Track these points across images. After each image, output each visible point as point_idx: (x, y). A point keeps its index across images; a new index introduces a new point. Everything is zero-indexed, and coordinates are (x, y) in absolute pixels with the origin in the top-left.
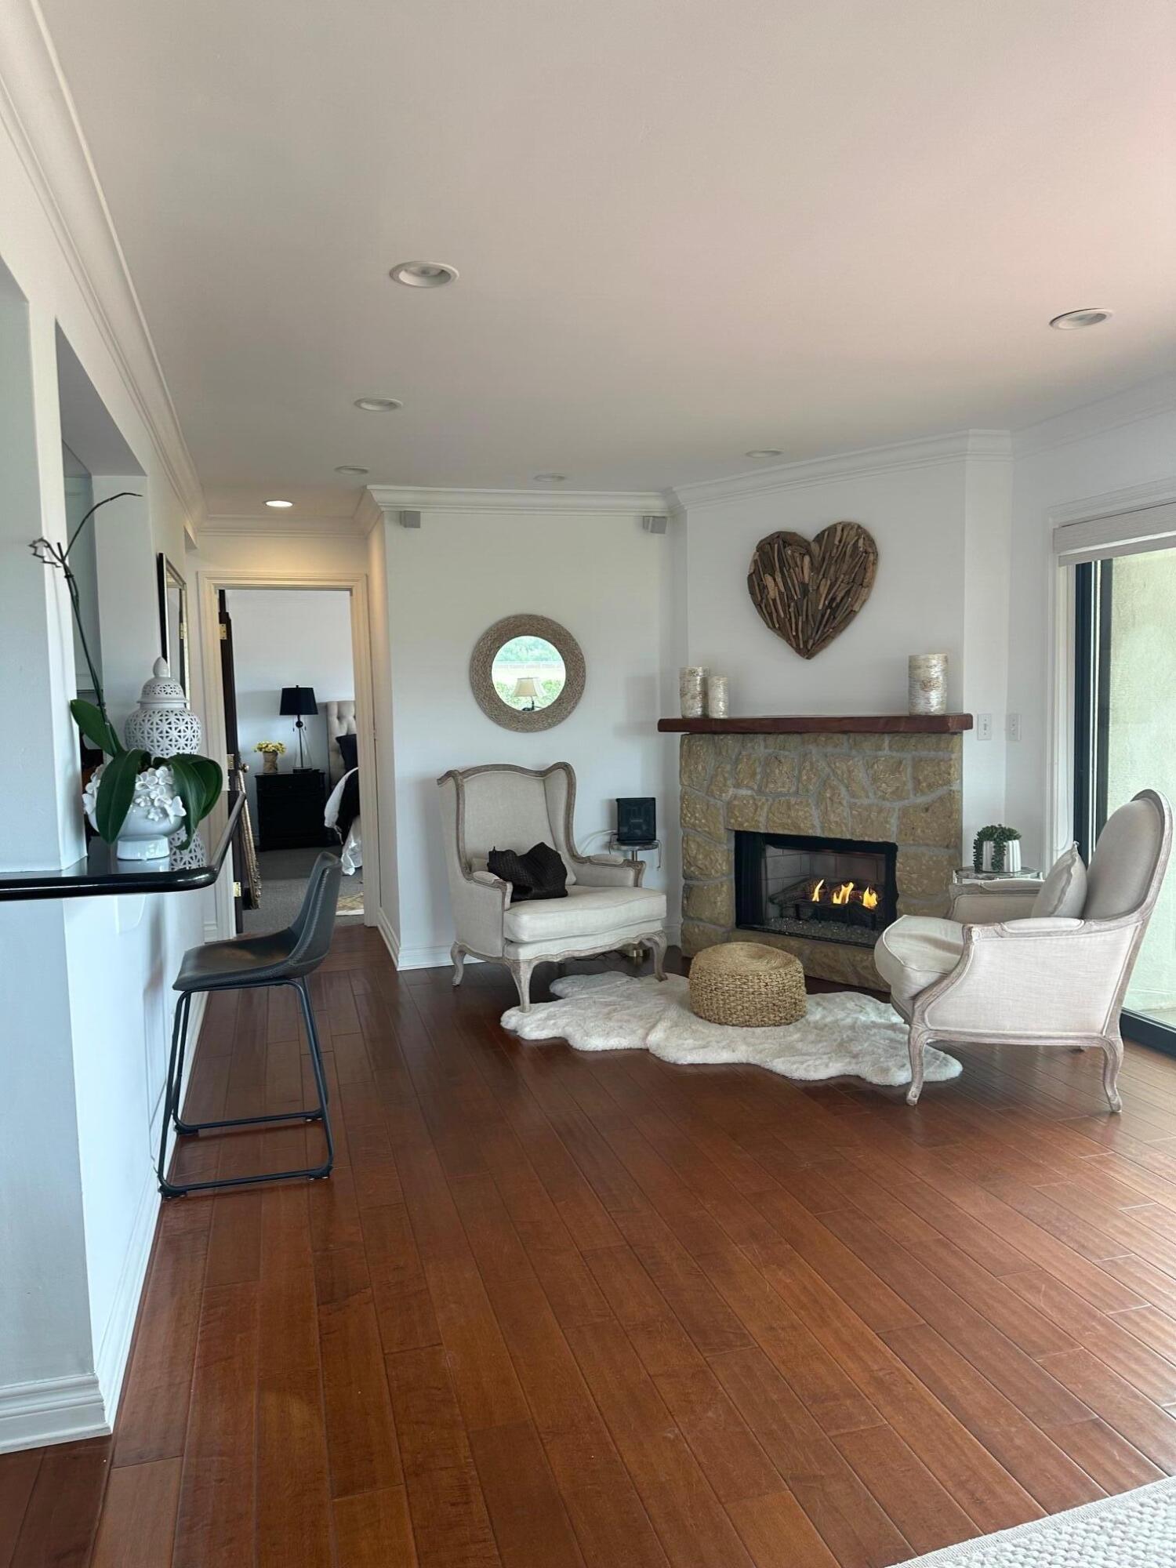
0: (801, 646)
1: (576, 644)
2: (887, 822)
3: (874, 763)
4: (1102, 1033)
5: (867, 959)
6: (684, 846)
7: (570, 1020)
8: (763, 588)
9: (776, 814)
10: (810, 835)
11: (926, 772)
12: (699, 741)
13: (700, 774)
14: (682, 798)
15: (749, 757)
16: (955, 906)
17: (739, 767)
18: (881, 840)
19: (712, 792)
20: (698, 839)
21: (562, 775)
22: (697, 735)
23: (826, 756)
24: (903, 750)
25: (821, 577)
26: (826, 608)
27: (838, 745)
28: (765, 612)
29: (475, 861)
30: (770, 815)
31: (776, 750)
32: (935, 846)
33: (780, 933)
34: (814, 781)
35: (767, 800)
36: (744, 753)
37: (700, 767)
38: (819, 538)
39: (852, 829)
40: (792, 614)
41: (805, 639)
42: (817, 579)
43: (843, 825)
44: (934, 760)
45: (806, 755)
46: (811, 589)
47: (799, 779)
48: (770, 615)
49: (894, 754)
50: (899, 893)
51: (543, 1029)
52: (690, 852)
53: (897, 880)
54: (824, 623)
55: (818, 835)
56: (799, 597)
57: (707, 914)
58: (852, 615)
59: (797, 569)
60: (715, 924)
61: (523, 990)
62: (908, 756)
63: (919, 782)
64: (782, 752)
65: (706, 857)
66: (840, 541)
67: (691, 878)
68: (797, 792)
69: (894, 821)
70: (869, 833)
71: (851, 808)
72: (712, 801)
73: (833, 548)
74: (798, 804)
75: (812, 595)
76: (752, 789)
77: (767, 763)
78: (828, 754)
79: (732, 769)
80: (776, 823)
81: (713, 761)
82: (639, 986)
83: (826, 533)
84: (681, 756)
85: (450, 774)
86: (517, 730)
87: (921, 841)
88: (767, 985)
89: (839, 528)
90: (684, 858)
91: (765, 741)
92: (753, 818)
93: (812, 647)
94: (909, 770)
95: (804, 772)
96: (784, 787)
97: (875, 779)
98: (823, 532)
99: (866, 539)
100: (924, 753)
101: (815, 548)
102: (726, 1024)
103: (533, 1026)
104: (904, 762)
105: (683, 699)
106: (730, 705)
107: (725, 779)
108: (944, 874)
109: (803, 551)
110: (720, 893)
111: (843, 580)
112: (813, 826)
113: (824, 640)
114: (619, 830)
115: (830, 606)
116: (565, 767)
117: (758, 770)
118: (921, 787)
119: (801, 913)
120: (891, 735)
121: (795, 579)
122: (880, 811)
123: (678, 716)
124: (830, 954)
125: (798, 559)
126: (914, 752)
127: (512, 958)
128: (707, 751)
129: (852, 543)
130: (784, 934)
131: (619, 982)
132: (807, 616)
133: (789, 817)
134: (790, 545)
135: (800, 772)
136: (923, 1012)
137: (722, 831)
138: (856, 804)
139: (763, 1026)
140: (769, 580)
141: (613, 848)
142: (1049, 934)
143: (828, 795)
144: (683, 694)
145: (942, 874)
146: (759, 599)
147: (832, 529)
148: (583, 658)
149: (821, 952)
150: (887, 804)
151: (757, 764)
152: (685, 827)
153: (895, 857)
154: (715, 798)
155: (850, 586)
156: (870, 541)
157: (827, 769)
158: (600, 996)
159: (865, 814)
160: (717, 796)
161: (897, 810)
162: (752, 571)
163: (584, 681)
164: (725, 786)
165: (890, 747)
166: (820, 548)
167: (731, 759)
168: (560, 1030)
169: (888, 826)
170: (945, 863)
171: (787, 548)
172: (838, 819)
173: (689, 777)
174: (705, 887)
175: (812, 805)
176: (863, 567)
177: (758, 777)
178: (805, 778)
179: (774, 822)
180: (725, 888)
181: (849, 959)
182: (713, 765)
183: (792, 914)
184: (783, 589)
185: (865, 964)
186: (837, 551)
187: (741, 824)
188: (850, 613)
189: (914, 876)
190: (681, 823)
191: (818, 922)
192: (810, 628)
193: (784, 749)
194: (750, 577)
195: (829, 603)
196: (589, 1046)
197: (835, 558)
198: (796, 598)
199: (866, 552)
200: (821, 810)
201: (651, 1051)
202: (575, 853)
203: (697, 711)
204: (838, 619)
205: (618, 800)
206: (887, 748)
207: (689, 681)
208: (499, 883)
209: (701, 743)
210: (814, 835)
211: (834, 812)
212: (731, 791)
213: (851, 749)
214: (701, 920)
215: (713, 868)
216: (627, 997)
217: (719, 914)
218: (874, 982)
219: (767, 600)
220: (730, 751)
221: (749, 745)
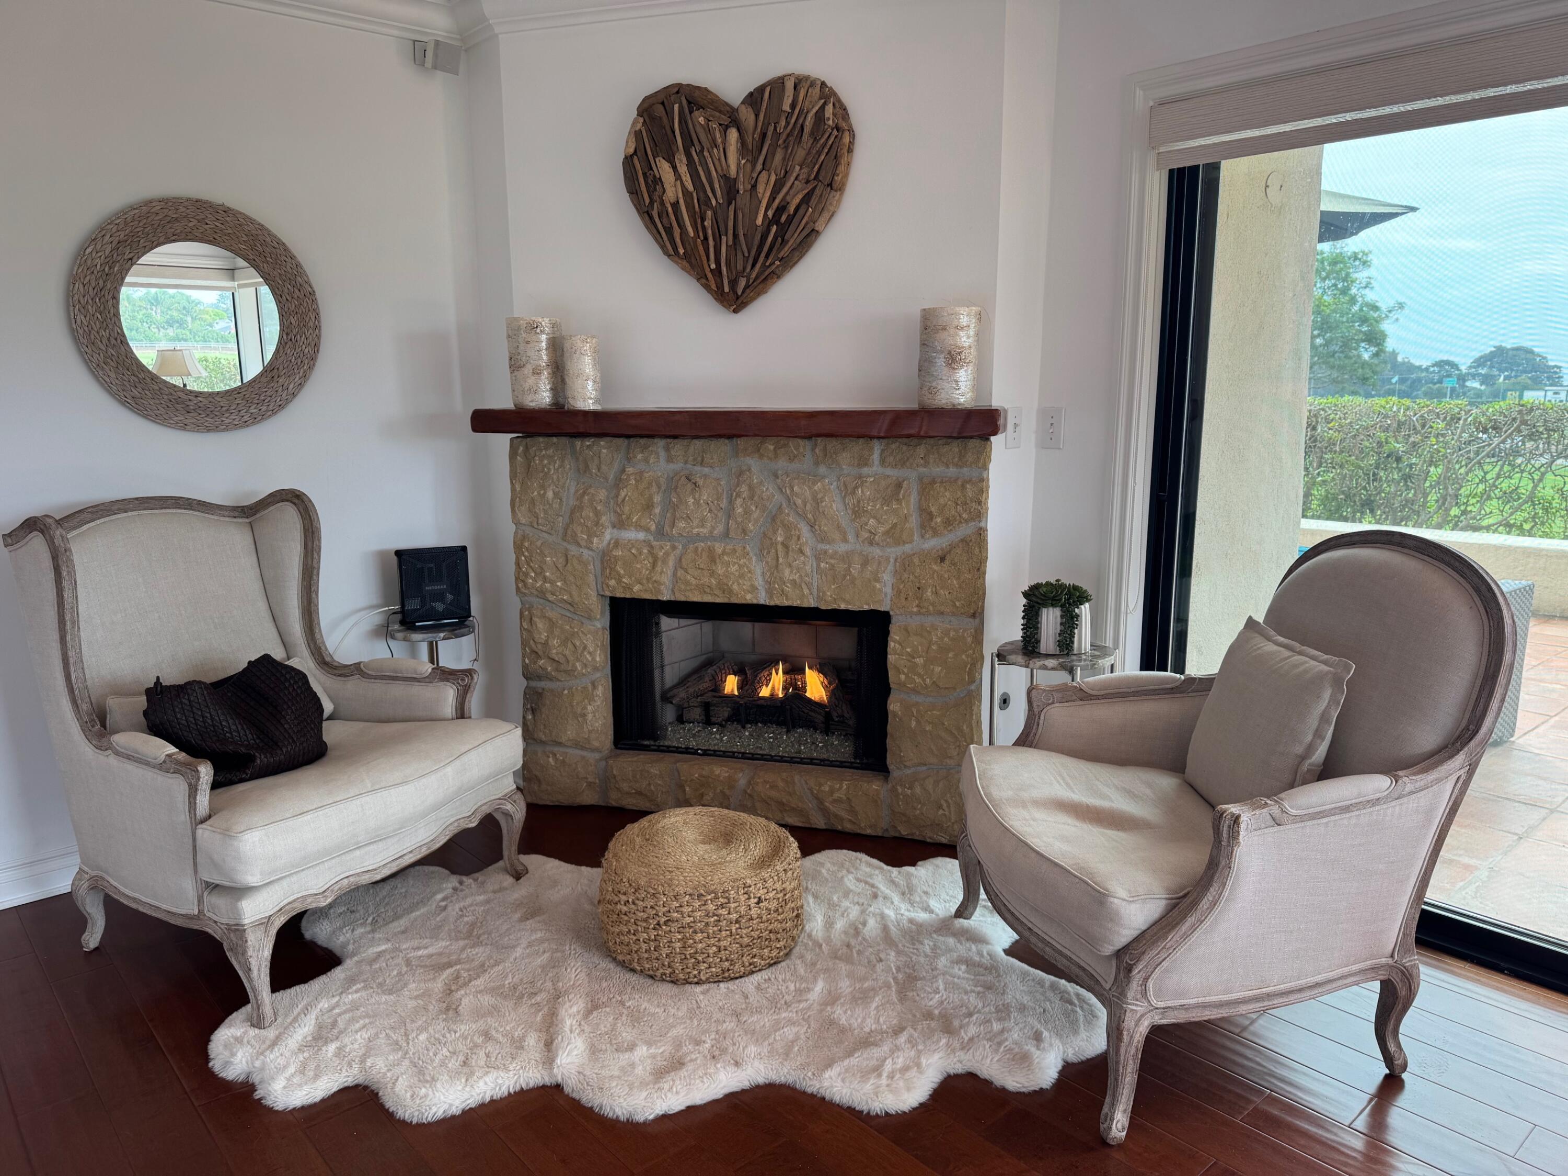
0: (727, 289)
1: (298, 265)
2: (877, 580)
3: (856, 488)
4: (1392, 956)
5: (841, 788)
6: (525, 625)
7: (372, 1031)
8: (655, 183)
9: (690, 571)
10: (750, 602)
11: (942, 501)
12: (546, 449)
13: (551, 505)
14: (518, 547)
15: (640, 476)
16: (1041, 722)
17: (623, 494)
18: (866, 608)
19: (574, 536)
20: (549, 614)
21: (289, 515)
22: (541, 439)
23: (776, 476)
24: (902, 466)
25: (759, 167)
26: (769, 223)
27: (795, 456)
28: (659, 225)
29: (113, 703)
30: (680, 573)
31: (689, 466)
32: (953, 614)
33: (687, 751)
34: (755, 515)
35: (674, 548)
36: (630, 470)
37: (550, 494)
38: (754, 99)
39: (818, 590)
40: (710, 232)
41: (733, 277)
42: (752, 171)
43: (804, 586)
44: (955, 481)
45: (741, 473)
46: (741, 188)
47: (730, 514)
48: (669, 230)
49: (889, 471)
50: (892, 686)
51: (316, 1077)
52: (536, 636)
53: (889, 666)
54: (766, 249)
55: (762, 602)
56: (721, 201)
57: (570, 733)
58: (814, 234)
59: (715, 150)
60: (583, 748)
61: (256, 983)
62: (911, 475)
63: (931, 516)
64: (698, 468)
65: (564, 643)
66: (793, 106)
67: (539, 678)
68: (726, 534)
69: (887, 577)
70: (847, 597)
71: (818, 559)
72: (573, 550)
73: (780, 116)
74: (728, 554)
75: (743, 199)
76: (647, 530)
77: (672, 485)
78: (780, 472)
79: (608, 497)
80: (691, 584)
81: (573, 484)
82: (481, 898)
83: (768, 89)
84: (513, 476)
85: (32, 525)
86: (184, 427)
87: (931, 608)
88: (760, 900)
89: (790, 85)
90: (524, 644)
91: (667, 449)
92: (648, 579)
93: (743, 292)
94: (914, 498)
95: (739, 501)
96: (703, 526)
97: (858, 513)
98: (761, 90)
99: (837, 105)
100: (937, 470)
101: (747, 116)
102: (687, 982)
103: (292, 1070)
104: (905, 484)
105: (516, 373)
106: (605, 386)
107: (597, 514)
108: (967, 656)
109: (725, 120)
110: (591, 700)
111: (798, 175)
112: (753, 589)
113: (766, 279)
114: (403, 605)
115: (776, 219)
116: (296, 498)
117: (657, 499)
118: (933, 524)
119: (712, 713)
120: (885, 441)
121: (712, 169)
122: (865, 562)
123: (508, 404)
124: (781, 784)
125: (718, 134)
126: (922, 470)
127: (225, 921)
128: (560, 466)
129: (814, 111)
130: (695, 753)
131: (439, 896)
132: (735, 236)
133: (713, 574)
134: (701, 107)
135: (731, 502)
136: (1146, 979)
137: (594, 598)
138: (826, 552)
139: (752, 972)
140: (664, 168)
141: (393, 637)
142: (1346, 809)
143: (780, 539)
144: (515, 365)
145: (964, 657)
146: (647, 201)
147: (777, 84)
148: (312, 293)
149: (766, 782)
150: (876, 552)
151: (654, 489)
152: (525, 594)
153: (887, 633)
154: (579, 545)
155: (810, 187)
156: (842, 111)
157: (778, 497)
158: (415, 943)
159: (841, 567)
160: (583, 543)
161: (892, 560)
162: (632, 150)
163: (319, 337)
164: (597, 524)
165: (883, 462)
166: (757, 116)
167: (606, 479)
168: (356, 1067)
169: (878, 586)
170: (969, 640)
171: (696, 113)
172: (796, 577)
173: (530, 511)
174: (566, 692)
175: (751, 554)
176: (833, 153)
177: (657, 510)
178: (740, 510)
179: (687, 583)
180: (600, 691)
181: (811, 790)
182: (572, 490)
183: (697, 717)
184: (690, 187)
185: (836, 795)
186: (788, 123)
187: (628, 588)
188: (808, 235)
189: (919, 661)
190: (518, 589)
191: (739, 727)
192: (740, 256)
193: (702, 464)
194: (628, 161)
195: (774, 216)
196: (434, 1109)
197: (784, 136)
198: (714, 202)
199: (838, 128)
200: (767, 563)
201: (567, 1090)
202: (328, 659)
203: (543, 397)
204: (790, 243)
205: (399, 553)
206: (877, 462)
207: (528, 342)
208: (178, 762)
209: (550, 452)
210: (755, 602)
211: (790, 566)
212: (609, 534)
213: (817, 464)
214: (560, 744)
215: (578, 660)
216: (469, 935)
217: (590, 732)
218: (850, 821)
219: (662, 203)
220: (604, 467)
221: (640, 456)
